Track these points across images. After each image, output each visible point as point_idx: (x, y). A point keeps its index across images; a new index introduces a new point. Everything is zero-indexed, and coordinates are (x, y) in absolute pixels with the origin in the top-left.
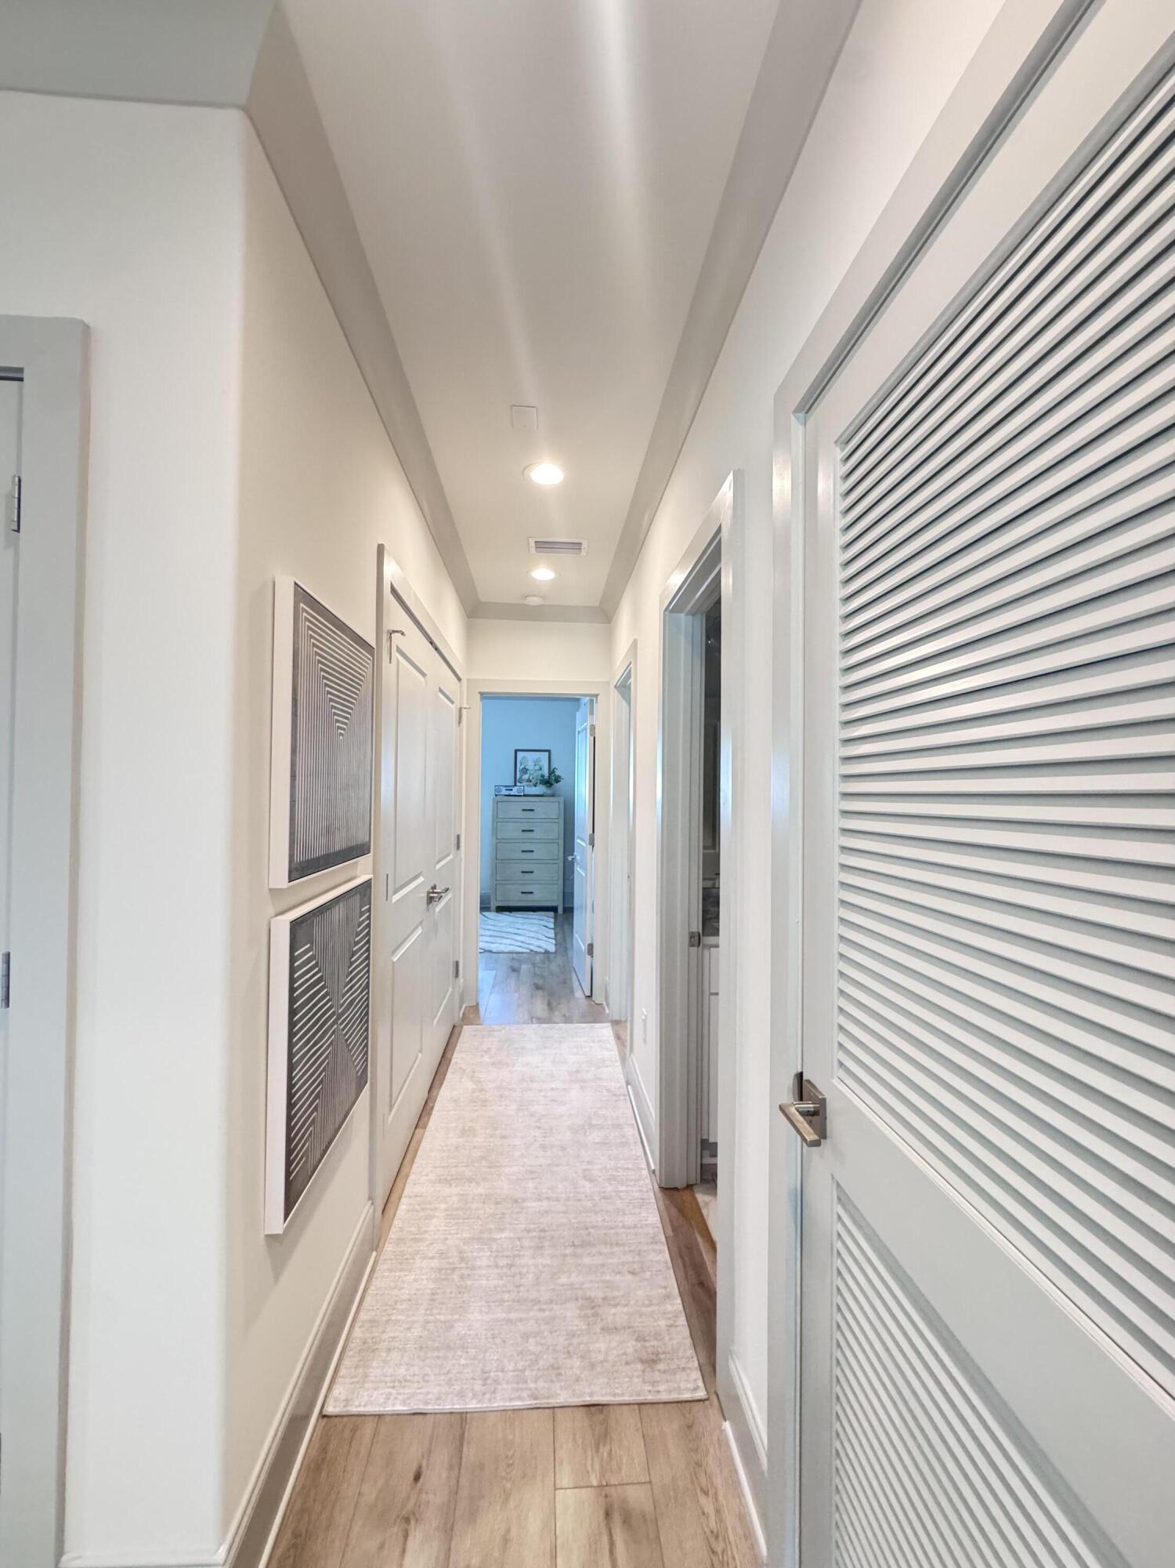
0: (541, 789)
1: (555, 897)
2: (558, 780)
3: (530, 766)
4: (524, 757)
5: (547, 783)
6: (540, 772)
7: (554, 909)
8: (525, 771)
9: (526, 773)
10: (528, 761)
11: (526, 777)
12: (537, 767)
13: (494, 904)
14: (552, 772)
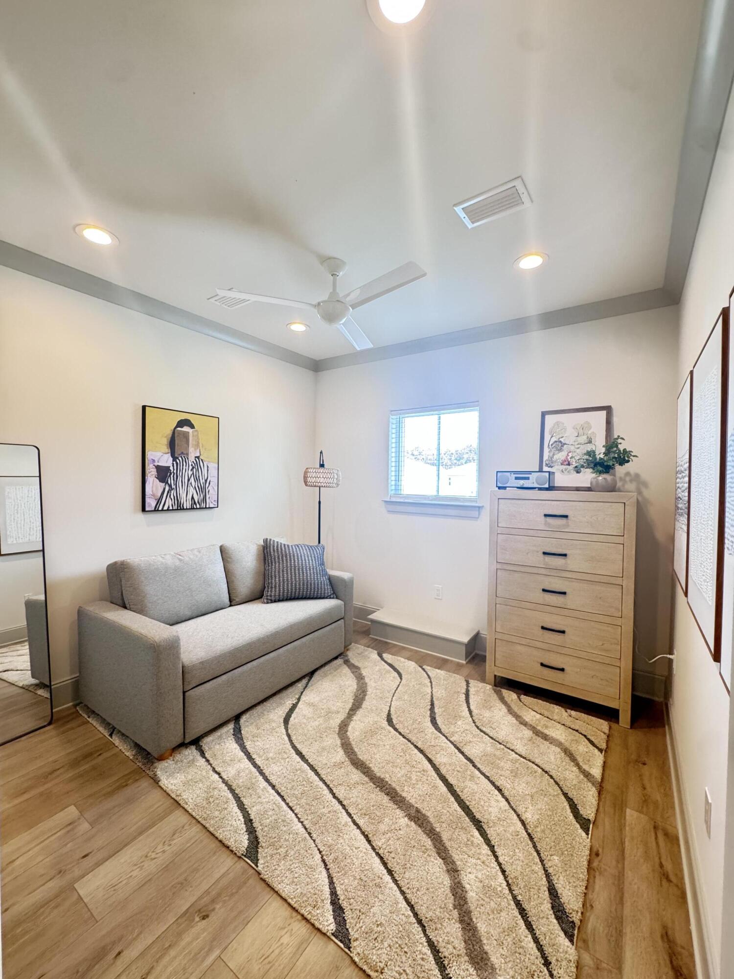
0: (587, 477)
1: (613, 691)
2: (623, 458)
3: (569, 437)
4: (558, 423)
5: (602, 466)
6: (589, 447)
7: (609, 714)
8: (560, 445)
9: (560, 450)
10: (565, 429)
11: (561, 456)
12: (583, 439)
13: (492, 669)
14: (611, 445)
